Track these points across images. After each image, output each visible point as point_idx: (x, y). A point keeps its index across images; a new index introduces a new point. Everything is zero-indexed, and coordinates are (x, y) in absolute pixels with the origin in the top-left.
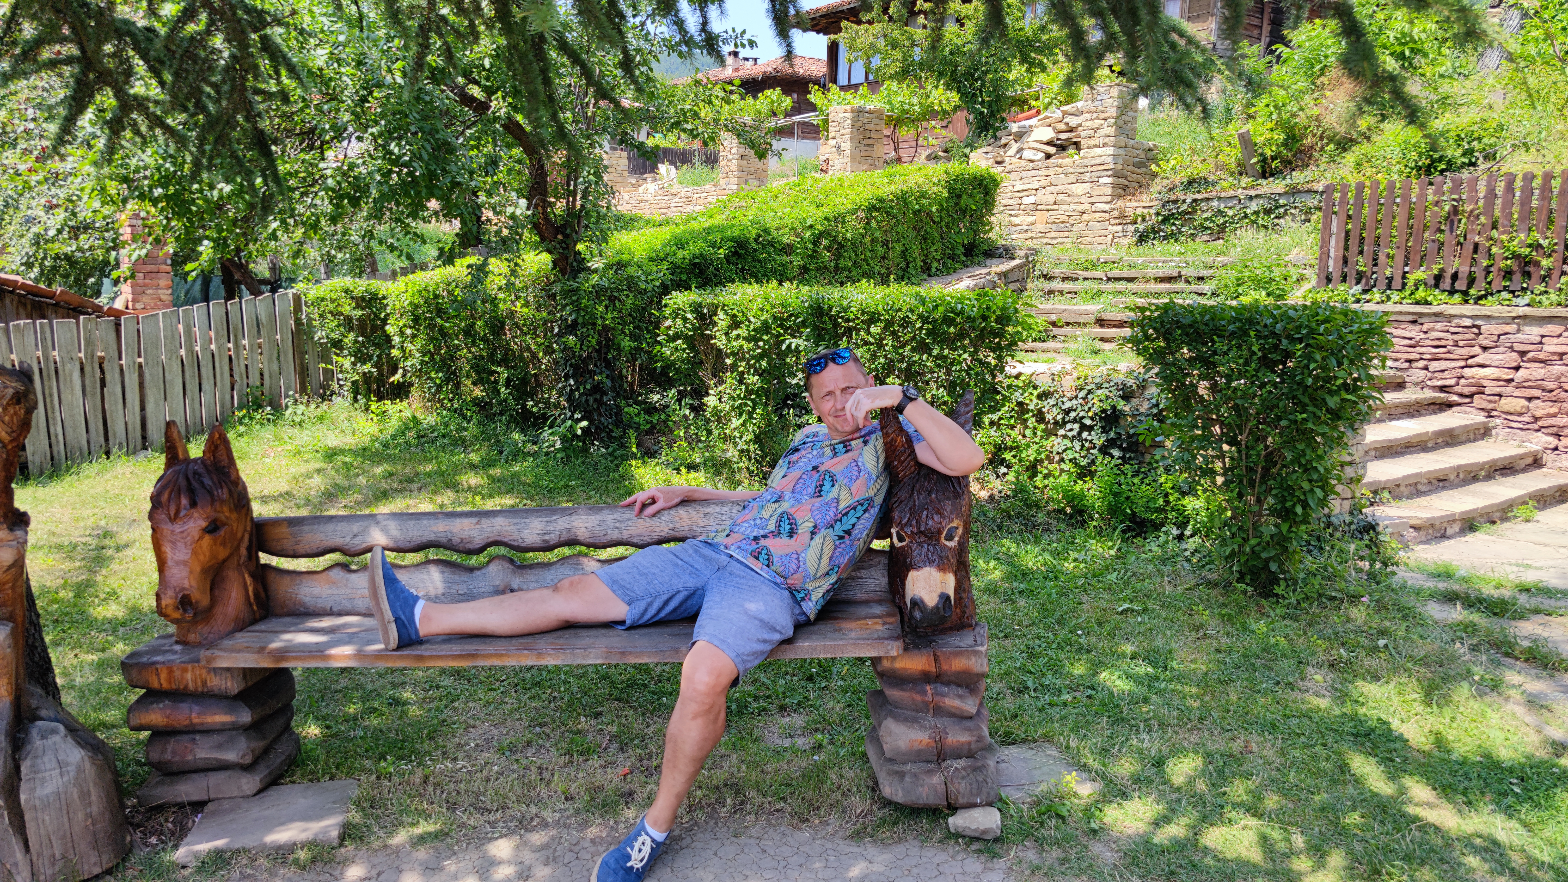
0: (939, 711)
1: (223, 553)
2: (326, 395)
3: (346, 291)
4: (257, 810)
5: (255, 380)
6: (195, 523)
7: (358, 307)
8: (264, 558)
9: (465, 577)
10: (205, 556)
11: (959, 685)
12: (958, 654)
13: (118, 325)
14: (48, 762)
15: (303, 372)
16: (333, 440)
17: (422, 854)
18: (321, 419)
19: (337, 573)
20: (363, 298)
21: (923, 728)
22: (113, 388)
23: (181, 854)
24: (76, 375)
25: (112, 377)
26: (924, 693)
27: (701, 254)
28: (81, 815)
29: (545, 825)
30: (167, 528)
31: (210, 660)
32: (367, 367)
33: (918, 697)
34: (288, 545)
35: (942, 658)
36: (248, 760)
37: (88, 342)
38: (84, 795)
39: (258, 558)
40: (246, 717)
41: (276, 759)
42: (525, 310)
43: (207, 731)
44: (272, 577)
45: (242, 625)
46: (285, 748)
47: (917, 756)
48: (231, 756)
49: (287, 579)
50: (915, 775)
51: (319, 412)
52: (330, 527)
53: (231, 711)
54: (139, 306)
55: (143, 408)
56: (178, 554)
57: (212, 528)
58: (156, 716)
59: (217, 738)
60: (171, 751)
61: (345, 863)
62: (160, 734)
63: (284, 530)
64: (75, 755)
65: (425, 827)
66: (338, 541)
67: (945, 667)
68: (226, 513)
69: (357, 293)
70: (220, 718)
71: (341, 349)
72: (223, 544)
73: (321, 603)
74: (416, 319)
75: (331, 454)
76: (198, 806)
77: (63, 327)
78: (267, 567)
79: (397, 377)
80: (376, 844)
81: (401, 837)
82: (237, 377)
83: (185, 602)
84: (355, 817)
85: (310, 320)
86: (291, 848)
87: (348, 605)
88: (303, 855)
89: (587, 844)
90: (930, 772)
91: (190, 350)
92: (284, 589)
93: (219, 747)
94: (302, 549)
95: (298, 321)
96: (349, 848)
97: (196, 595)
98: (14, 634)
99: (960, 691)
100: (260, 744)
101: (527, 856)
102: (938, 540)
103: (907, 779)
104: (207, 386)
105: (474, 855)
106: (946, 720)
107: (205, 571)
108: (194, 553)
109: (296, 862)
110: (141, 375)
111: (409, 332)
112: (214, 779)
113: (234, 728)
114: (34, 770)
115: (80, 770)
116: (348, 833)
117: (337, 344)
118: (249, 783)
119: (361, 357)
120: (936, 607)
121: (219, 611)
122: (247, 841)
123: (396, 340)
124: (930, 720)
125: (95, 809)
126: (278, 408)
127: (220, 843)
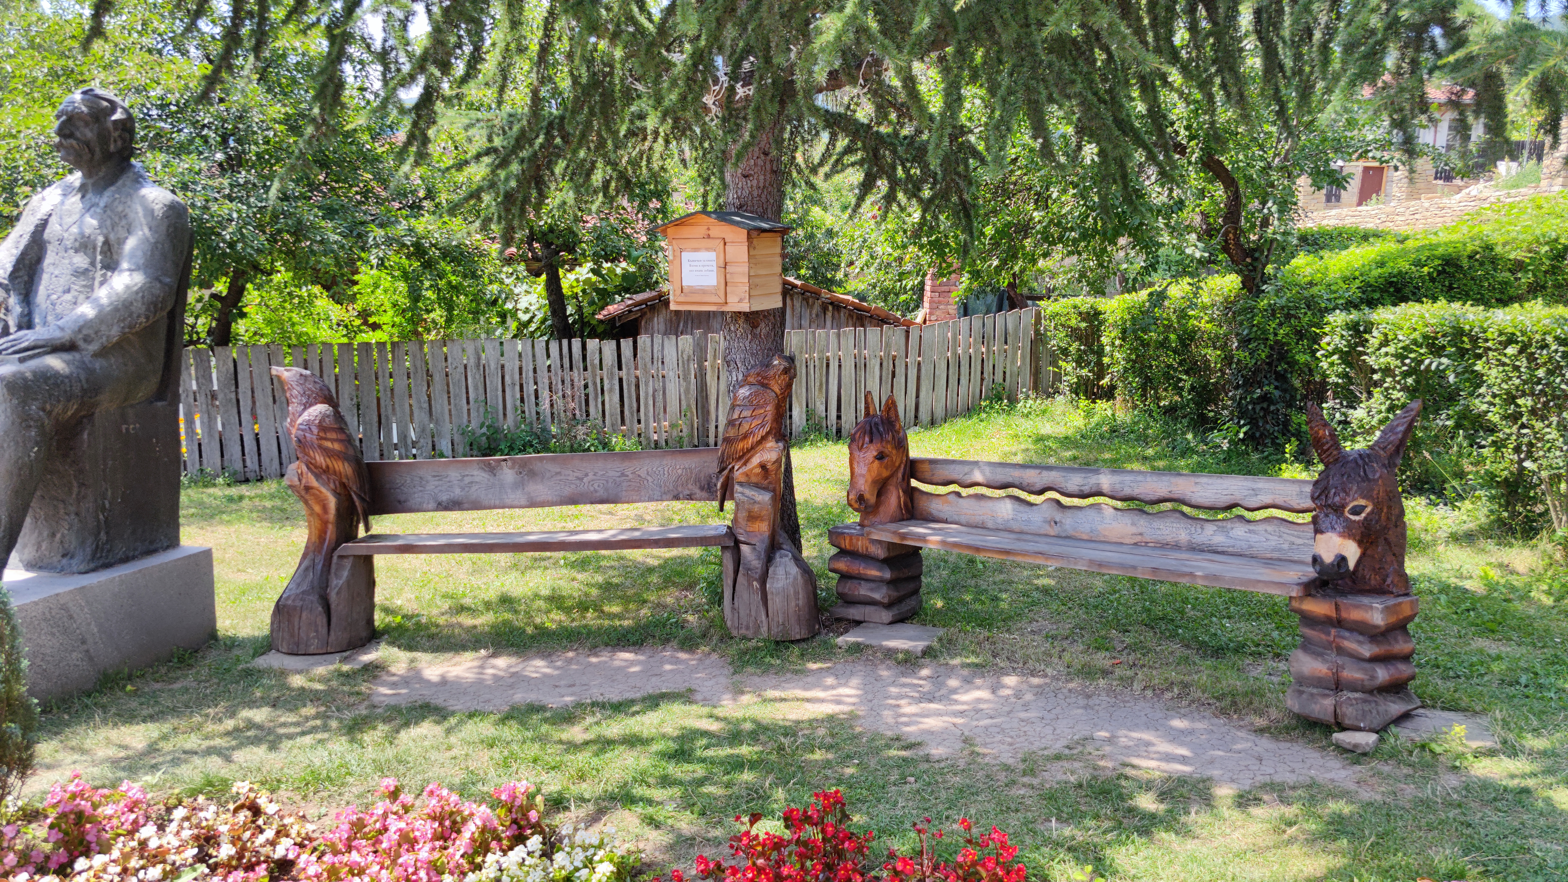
0: (1341, 651)
1: (885, 474)
2: (1051, 393)
3: (1075, 307)
4: (886, 630)
5: (999, 378)
6: (872, 452)
7: (1083, 320)
8: (914, 483)
9: (1027, 508)
10: (874, 473)
11: (1361, 633)
12: (1357, 607)
13: (907, 332)
14: (780, 571)
15: (1036, 373)
16: (1047, 428)
17: (965, 672)
18: (1044, 412)
19: (952, 497)
20: (1088, 313)
21: (1325, 661)
22: (900, 379)
23: (840, 640)
24: (877, 367)
25: (900, 371)
26: (1329, 634)
27: (1400, 273)
28: (793, 604)
29: (1046, 676)
30: (857, 453)
31: (869, 534)
32: (1085, 372)
33: (1323, 636)
34: (927, 476)
35: (1342, 607)
36: (886, 601)
37: (887, 344)
38: (796, 593)
39: (909, 482)
40: (887, 575)
41: (905, 607)
42: (1209, 326)
43: (868, 580)
44: (916, 495)
45: (894, 520)
46: (911, 603)
47: (1318, 682)
48: (877, 596)
49: (925, 498)
50: (1312, 695)
51: (1043, 407)
52: (952, 467)
53: (880, 570)
54: (933, 318)
55: (917, 396)
56: (861, 469)
57: (880, 457)
58: (842, 565)
59: (872, 585)
60: (849, 588)
61: (922, 667)
62: (845, 577)
63: (926, 467)
64: (794, 570)
65: (972, 659)
66: (955, 476)
67: (1344, 615)
68: (889, 449)
69: (1083, 309)
70: (874, 573)
71: (1067, 355)
72: (886, 468)
73: (942, 516)
74: (1124, 331)
75: (1040, 439)
76: (858, 623)
77: (873, 333)
78: (915, 489)
79: (1105, 381)
80: (942, 661)
81: (957, 661)
82: (986, 375)
83: (861, 498)
84: (935, 644)
85: (1046, 330)
86: (896, 651)
87: (956, 518)
88: (900, 656)
89: (1065, 691)
90: (1326, 696)
91: (955, 353)
92: (923, 504)
93: (872, 590)
94: (936, 479)
95: (1037, 332)
96: (927, 660)
97: (867, 496)
98: (774, 499)
99: (1361, 638)
100: (895, 594)
101: (1024, 687)
102: (1343, 513)
103: (1304, 696)
104: (964, 381)
105: (994, 680)
106: (1347, 659)
107: (875, 482)
108: (869, 470)
109: (896, 659)
110: (919, 370)
111: (1118, 342)
112: (869, 609)
113: (881, 580)
114: (775, 573)
115: (795, 579)
116: (928, 652)
117: (1065, 352)
118: (886, 616)
119: (1079, 362)
120: (1332, 564)
121: (882, 509)
122: (874, 642)
123: (1108, 349)
124: (1333, 656)
125: (801, 603)
126: (1013, 400)
127: (860, 640)
